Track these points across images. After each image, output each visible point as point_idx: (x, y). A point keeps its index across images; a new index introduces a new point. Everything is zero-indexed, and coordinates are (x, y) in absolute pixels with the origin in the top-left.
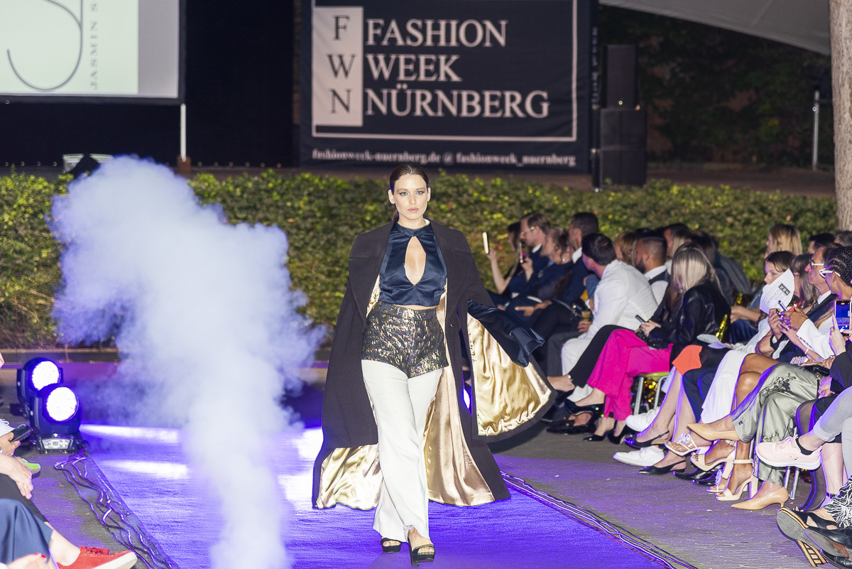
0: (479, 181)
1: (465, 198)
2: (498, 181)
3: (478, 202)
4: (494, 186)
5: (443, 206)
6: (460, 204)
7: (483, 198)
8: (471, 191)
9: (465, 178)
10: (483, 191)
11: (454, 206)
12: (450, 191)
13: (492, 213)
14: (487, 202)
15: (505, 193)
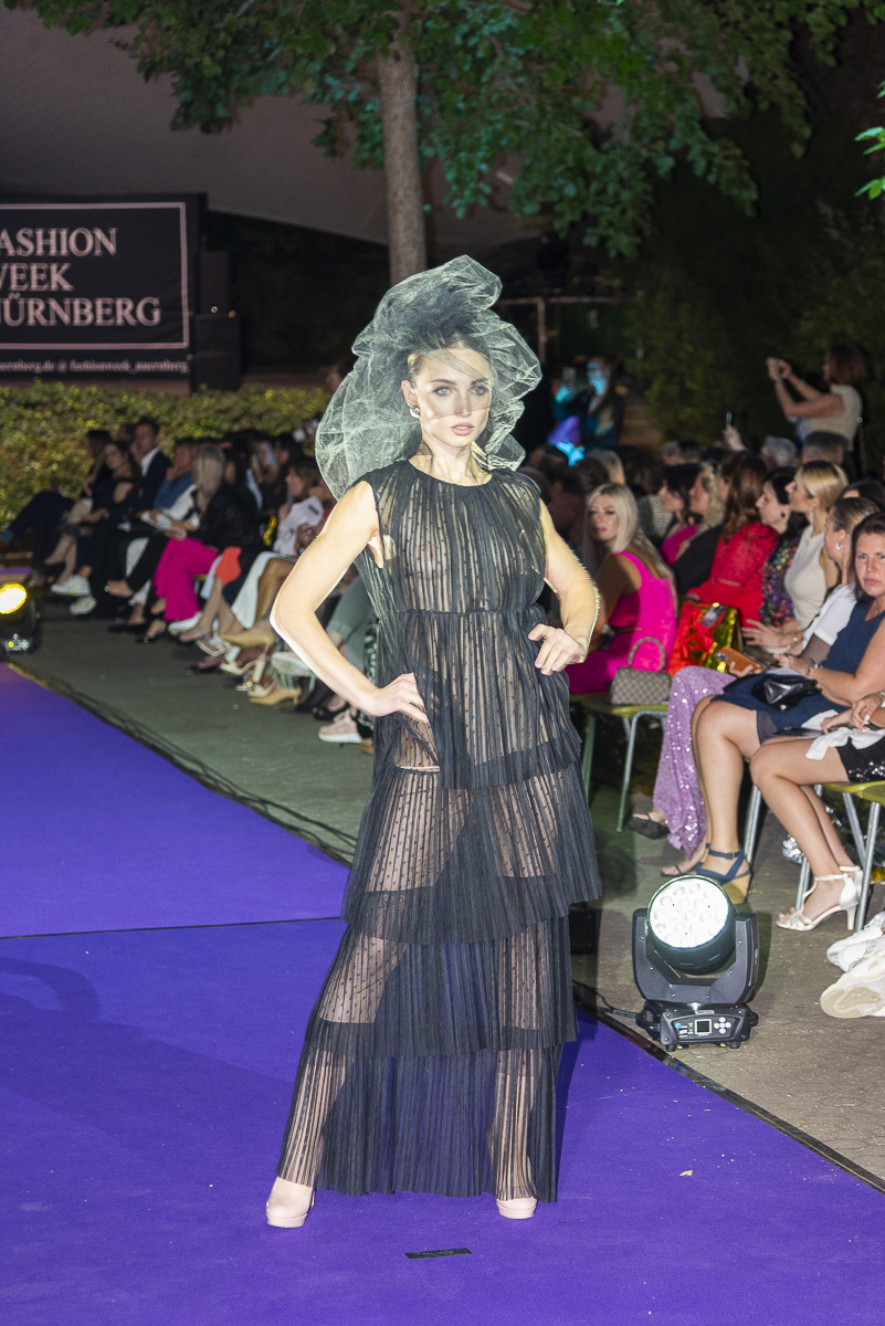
0: (75, 390)
1: (59, 408)
2: (94, 389)
3: (72, 410)
4: (89, 394)
5: (38, 415)
6: (54, 413)
7: (77, 406)
8: (65, 398)
9: (60, 387)
10: (77, 399)
11: (48, 414)
12: (45, 399)
13: (86, 420)
14: (81, 411)
15: (100, 401)
